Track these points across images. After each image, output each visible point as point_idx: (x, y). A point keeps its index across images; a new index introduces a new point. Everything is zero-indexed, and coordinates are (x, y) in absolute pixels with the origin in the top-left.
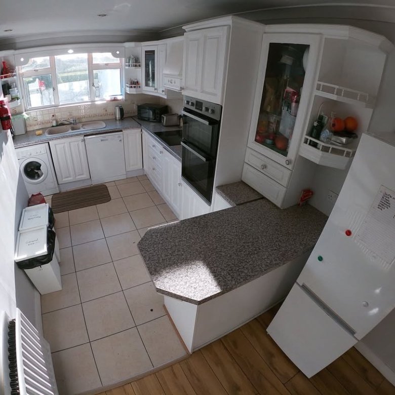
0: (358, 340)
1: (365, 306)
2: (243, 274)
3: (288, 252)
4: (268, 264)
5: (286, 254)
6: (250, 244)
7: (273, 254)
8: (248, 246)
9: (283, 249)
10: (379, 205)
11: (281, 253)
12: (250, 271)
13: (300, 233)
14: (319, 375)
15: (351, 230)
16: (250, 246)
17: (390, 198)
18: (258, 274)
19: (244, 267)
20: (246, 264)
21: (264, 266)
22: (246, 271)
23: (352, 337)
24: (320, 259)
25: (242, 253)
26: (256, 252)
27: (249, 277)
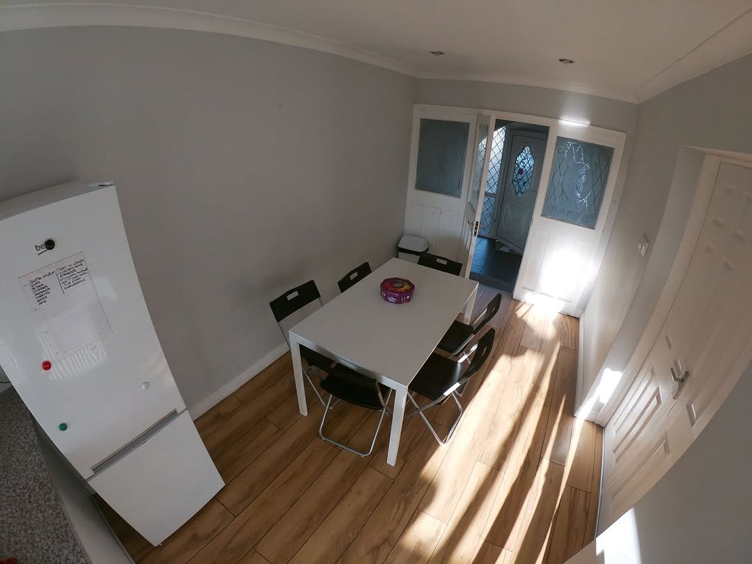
0: (186, 409)
1: (147, 387)
2: (71, 557)
3: (38, 476)
4: (54, 513)
5: (41, 480)
6: (12, 539)
7: (37, 502)
8: (16, 543)
9: (31, 483)
10: (38, 301)
11: (37, 488)
12: (65, 545)
13: (9, 449)
14: (222, 471)
15: (46, 360)
16: (17, 539)
17: (40, 281)
18: (71, 532)
19: (58, 556)
20: (53, 551)
21: (57, 521)
22: (66, 552)
23: (182, 415)
24: (63, 427)
25: (29, 556)
26: (30, 531)
27: (77, 548)
